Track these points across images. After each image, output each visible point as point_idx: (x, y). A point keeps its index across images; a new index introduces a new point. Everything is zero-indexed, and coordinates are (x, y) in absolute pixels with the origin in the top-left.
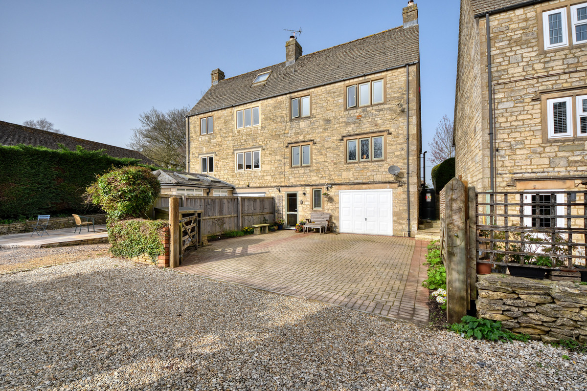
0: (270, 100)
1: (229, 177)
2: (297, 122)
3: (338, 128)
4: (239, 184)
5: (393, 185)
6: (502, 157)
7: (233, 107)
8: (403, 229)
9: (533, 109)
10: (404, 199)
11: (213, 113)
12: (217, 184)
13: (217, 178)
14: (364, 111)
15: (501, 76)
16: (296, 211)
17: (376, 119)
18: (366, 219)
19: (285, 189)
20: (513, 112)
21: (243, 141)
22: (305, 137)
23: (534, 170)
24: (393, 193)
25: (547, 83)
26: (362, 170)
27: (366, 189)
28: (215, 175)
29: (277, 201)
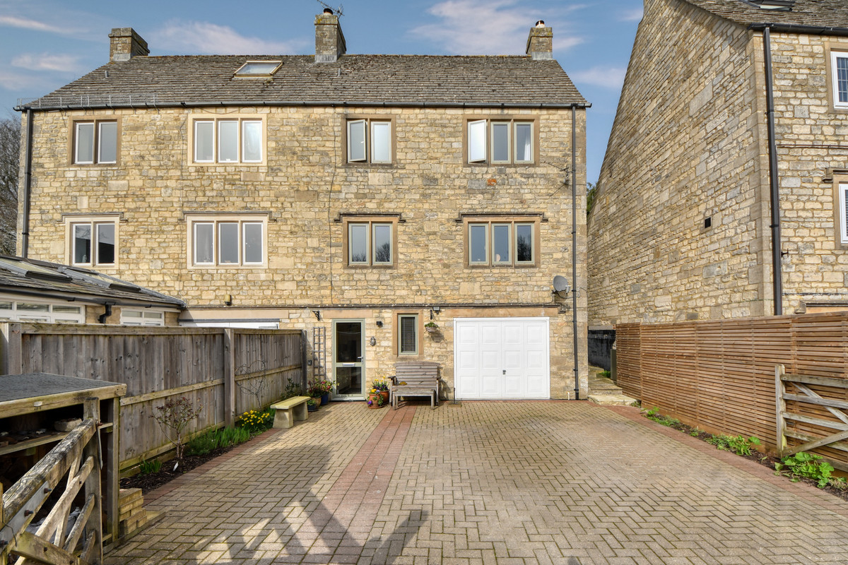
0: (293, 110)
1: (167, 278)
2: (361, 170)
3: (452, 198)
4: (199, 298)
5: (551, 310)
6: (788, 266)
7: (183, 106)
8: (566, 388)
9: (823, 195)
10: (568, 334)
11: (118, 112)
12: (131, 295)
13: (127, 279)
14: (501, 172)
15: (784, 134)
16: (360, 360)
17: (522, 191)
18: (504, 371)
19: (333, 313)
20: (800, 195)
21: (214, 193)
22: (380, 204)
23: (827, 290)
24: (551, 324)
25: (838, 158)
26: (497, 282)
27: (504, 316)
28: (120, 272)
29: (310, 339)
